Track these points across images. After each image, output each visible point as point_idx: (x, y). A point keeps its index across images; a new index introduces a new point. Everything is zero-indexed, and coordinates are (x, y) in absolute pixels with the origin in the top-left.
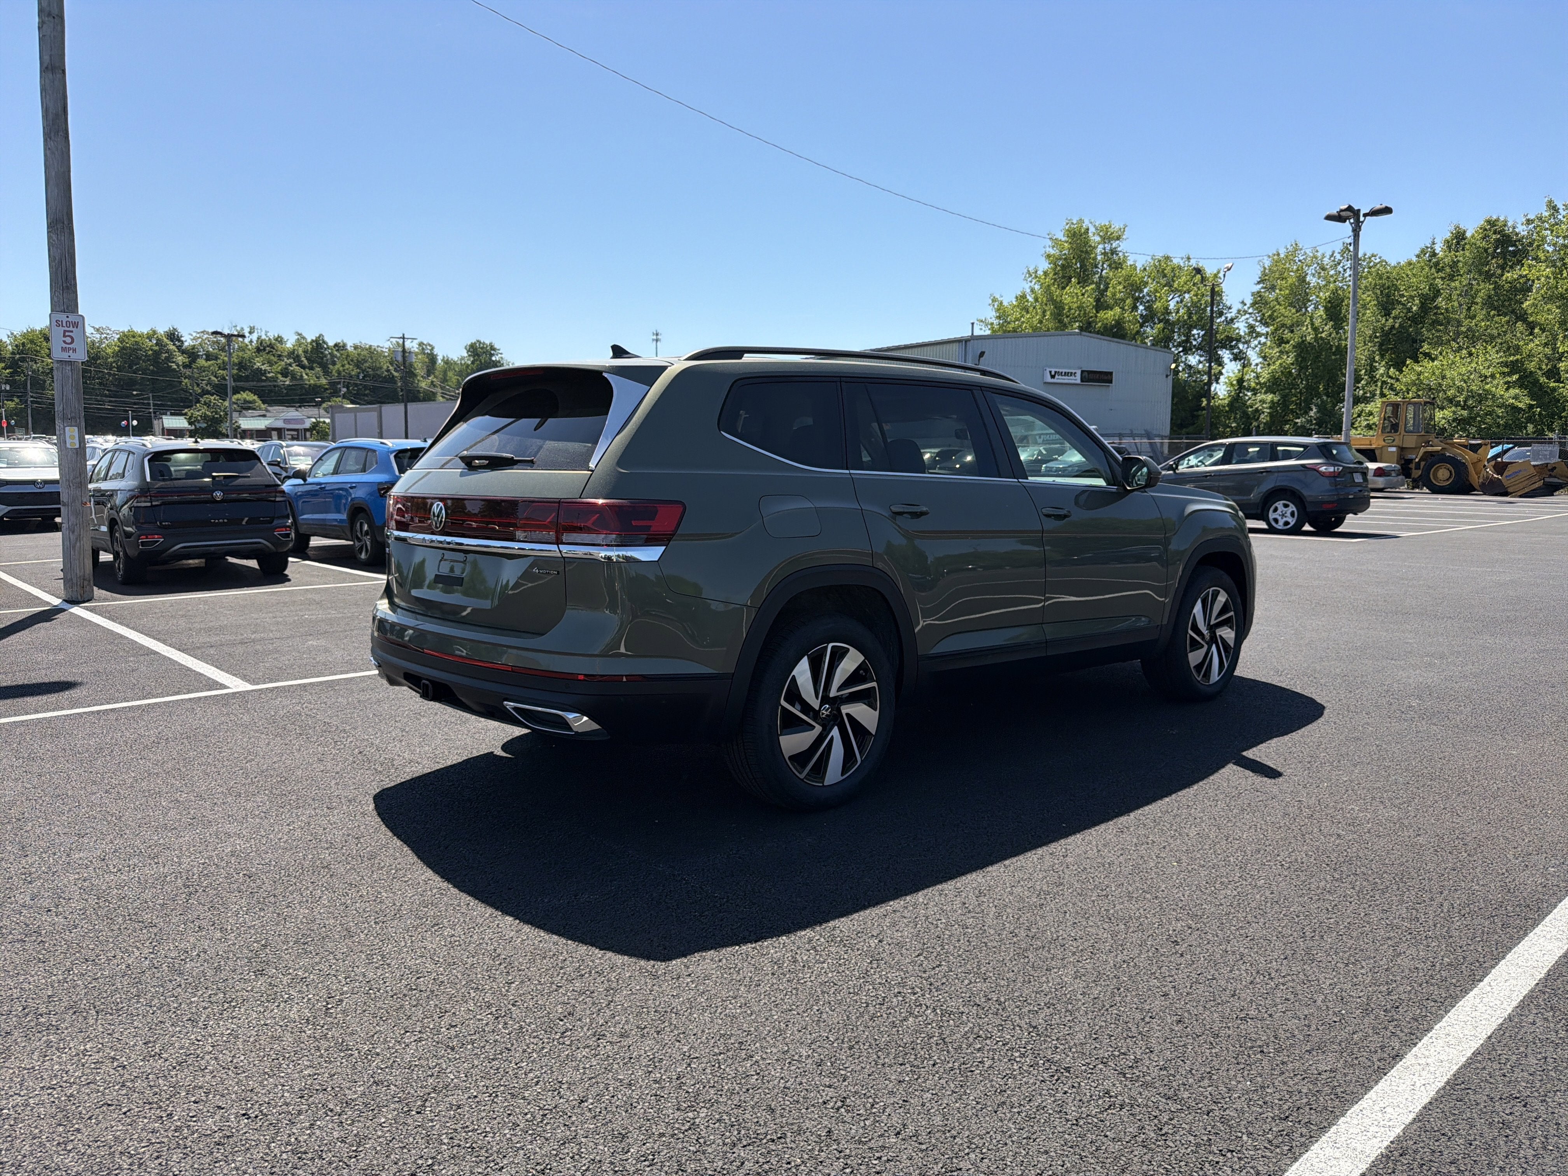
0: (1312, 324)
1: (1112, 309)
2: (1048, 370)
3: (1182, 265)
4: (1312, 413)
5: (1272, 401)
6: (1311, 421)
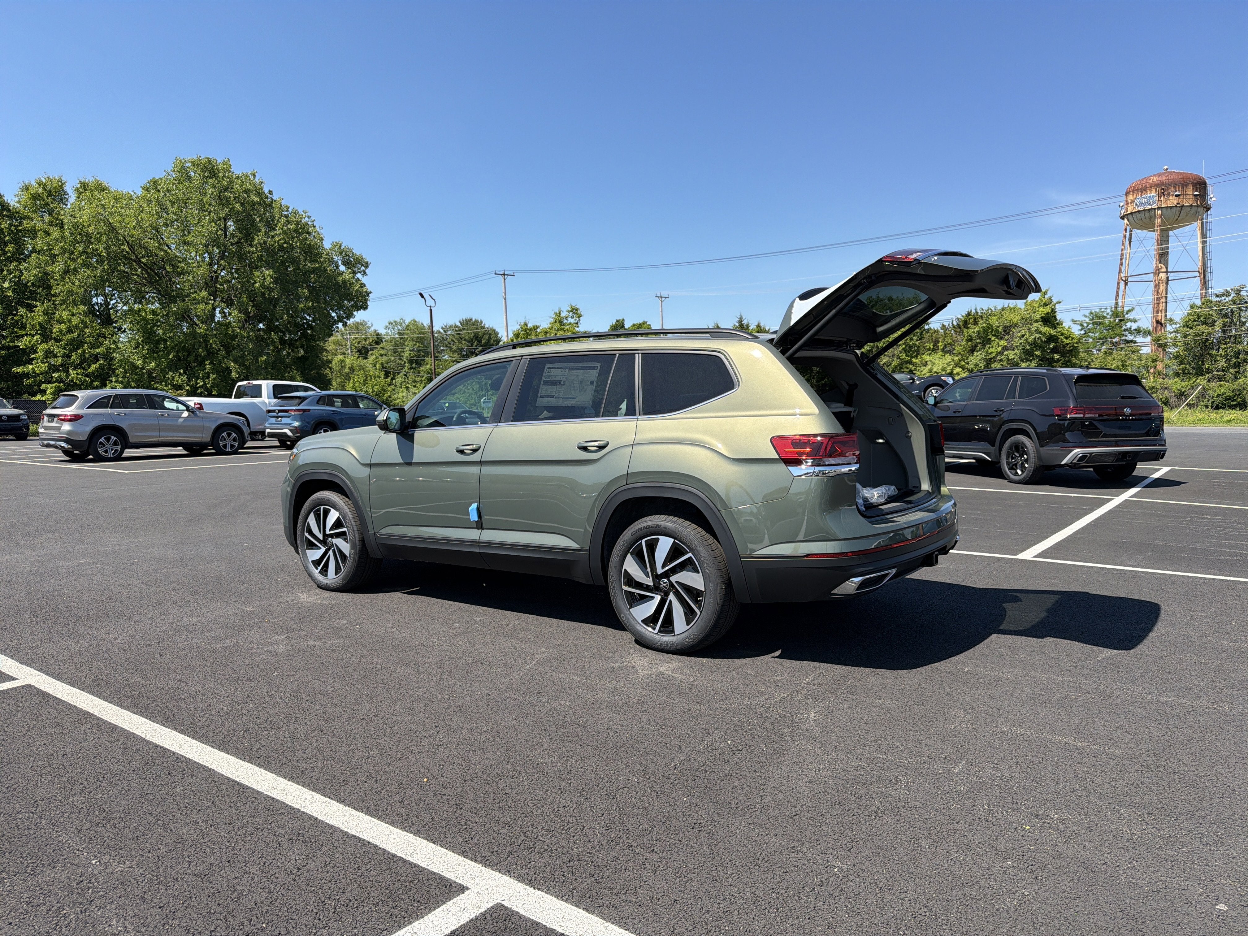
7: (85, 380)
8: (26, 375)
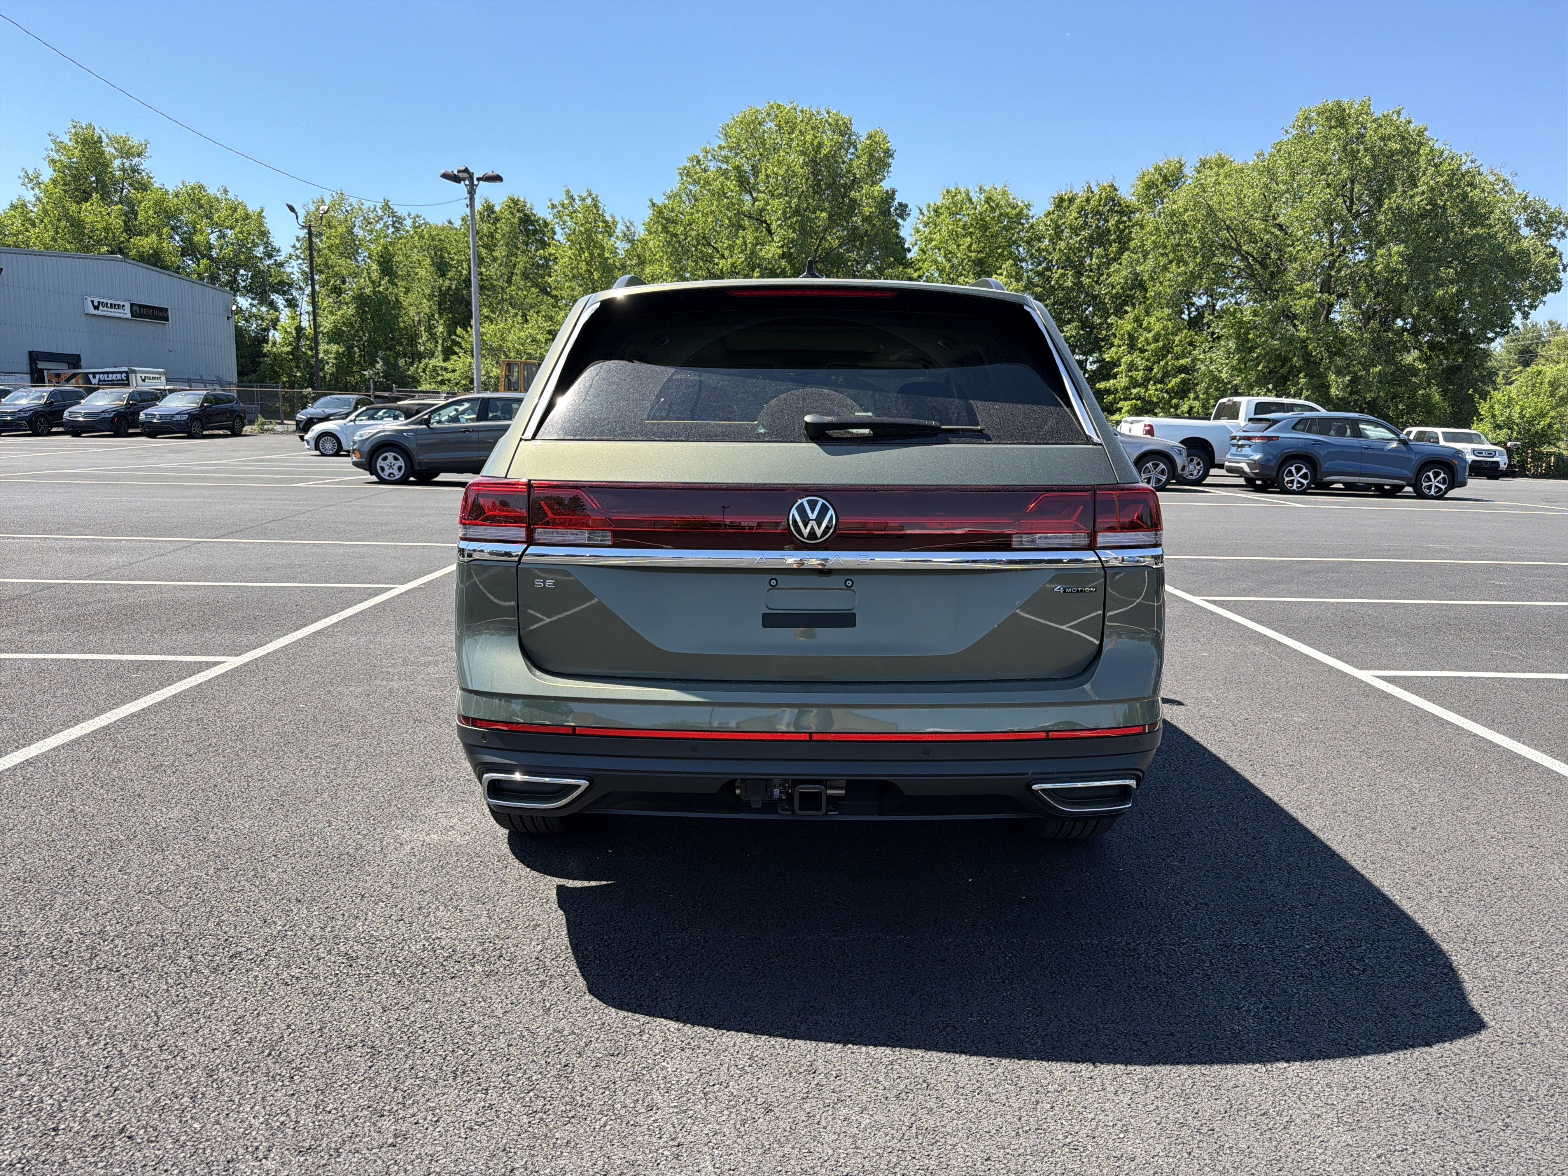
0: (370, 278)
1: (147, 236)
2: (89, 299)
3: (219, 196)
4: (378, 366)
5: (337, 352)
6: (378, 373)
7: (1163, 397)
8: (1108, 391)
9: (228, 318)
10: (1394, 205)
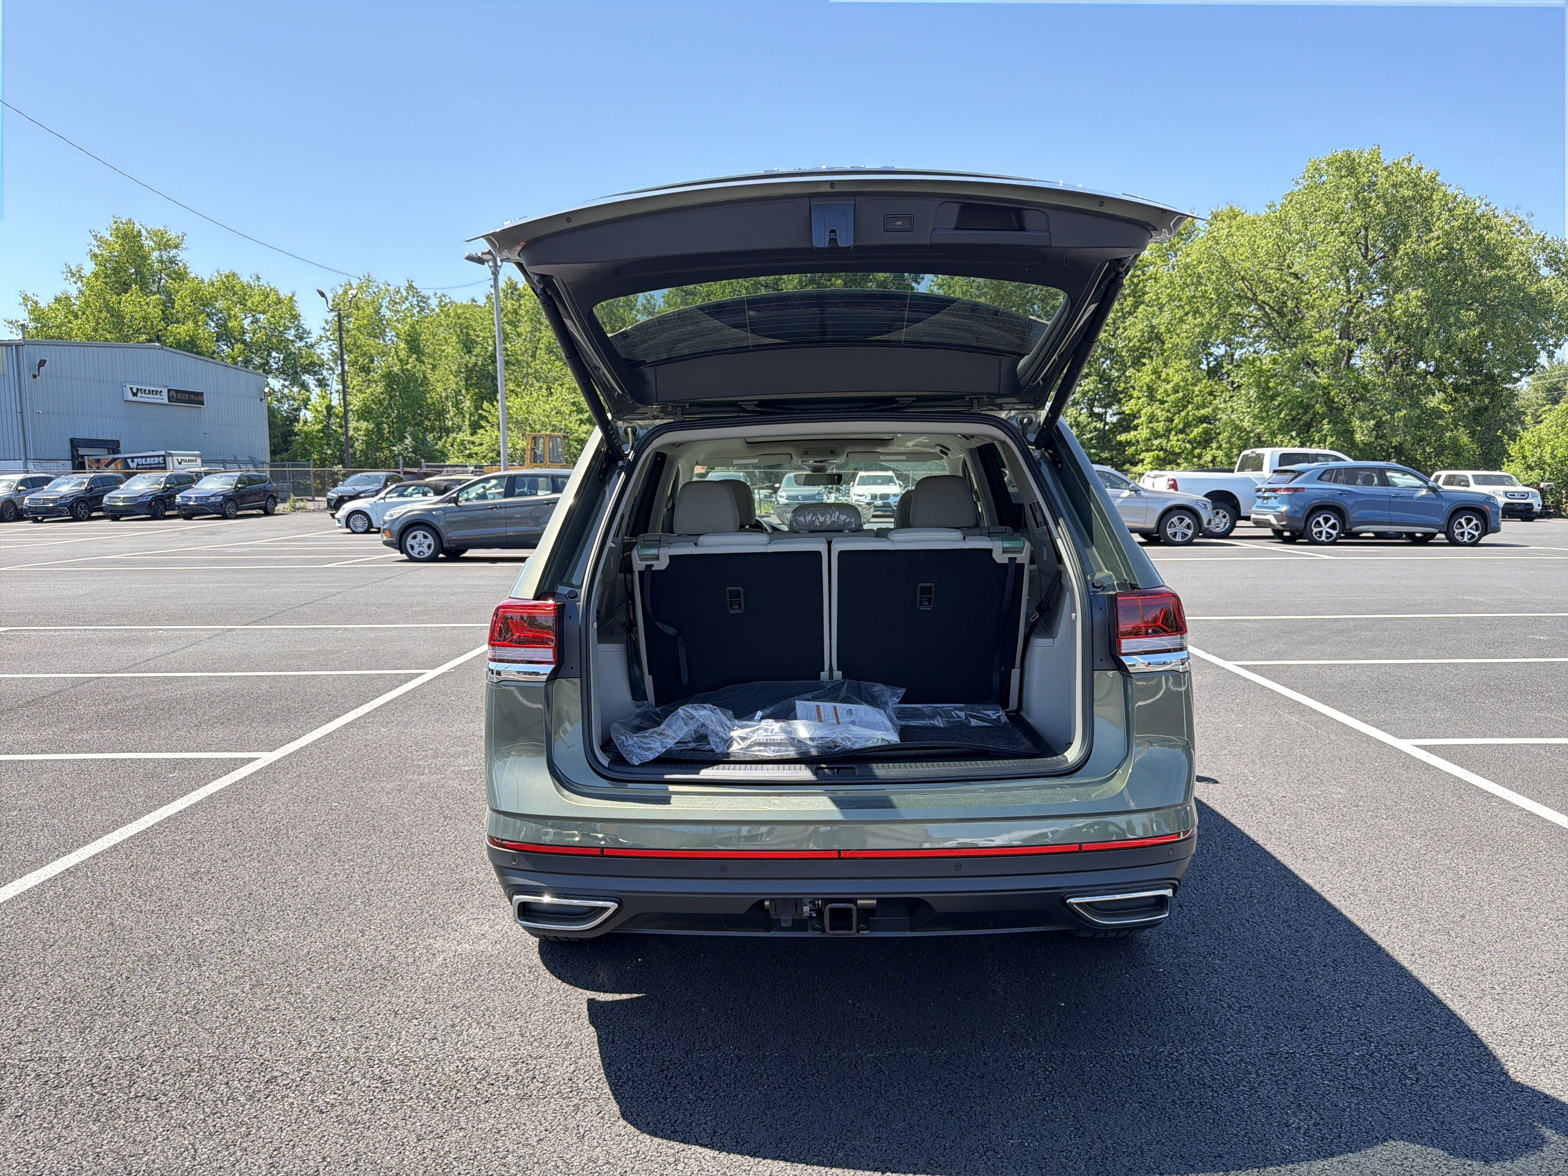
0: (398, 356)
1: (183, 324)
2: (128, 386)
3: (252, 283)
4: (407, 442)
5: (367, 429)
6: (407, 449)
7: (1185, 447)
8: (1129, 443)
9: (261, 400)
10: (1410, 251)
